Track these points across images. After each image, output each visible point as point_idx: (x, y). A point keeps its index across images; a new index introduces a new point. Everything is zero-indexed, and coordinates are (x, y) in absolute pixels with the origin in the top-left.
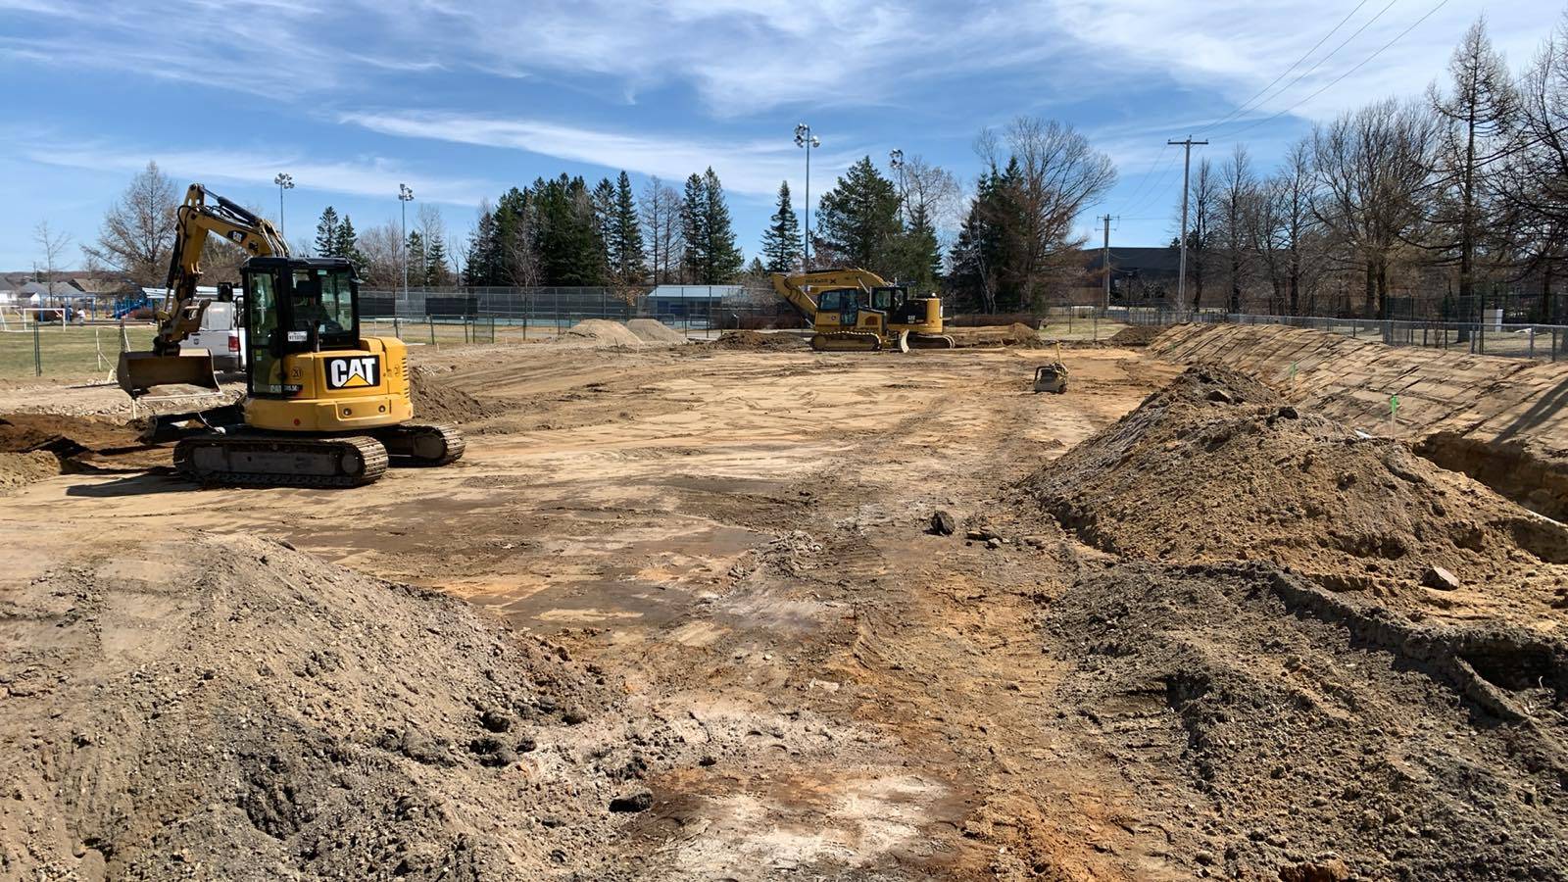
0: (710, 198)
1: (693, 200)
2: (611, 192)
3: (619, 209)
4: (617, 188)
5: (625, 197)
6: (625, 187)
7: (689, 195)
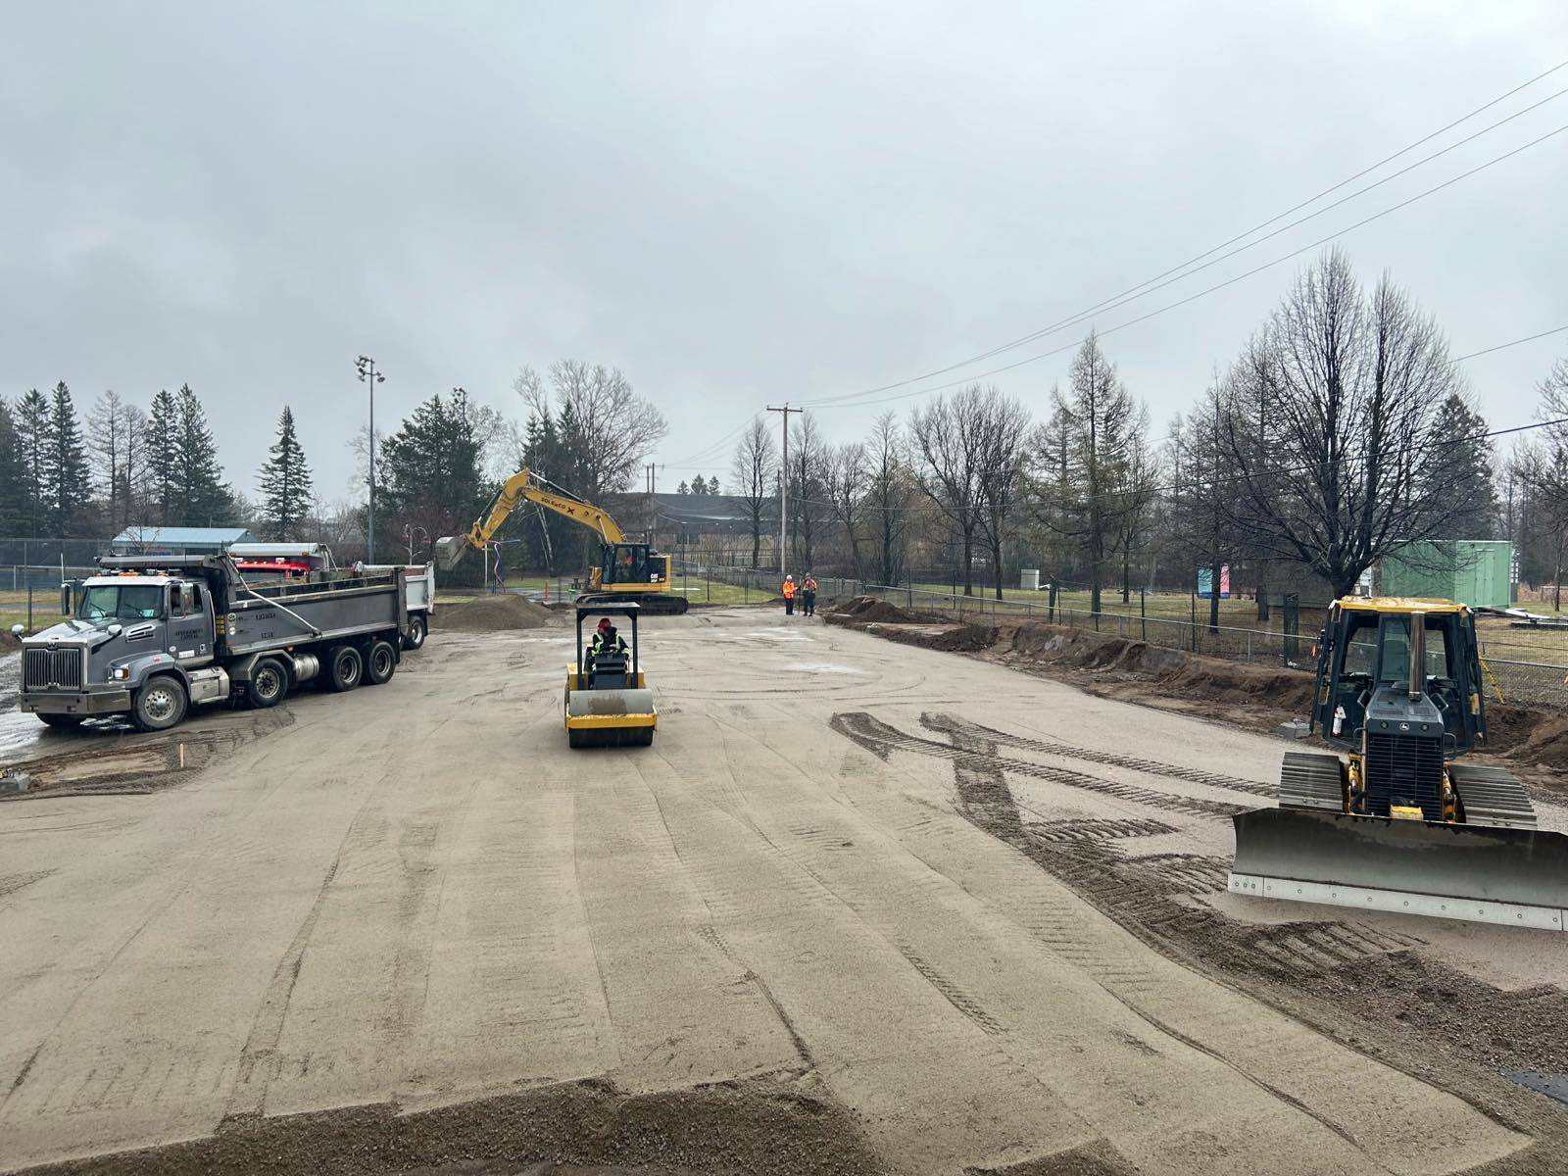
0: (187, 422)
1: (164, 422)
2: (42, 407)
3: (55, 429)
4: (51, 402)
5: (64, 415)
6: (63, 402)
7: (156, 416)
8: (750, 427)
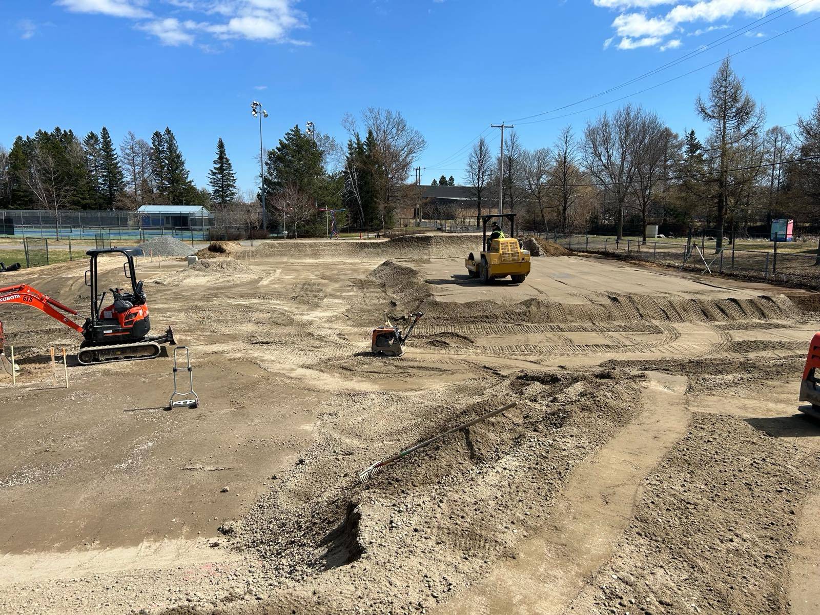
0: (169, 148)
1: (158, 148)
2: (96, 141)
3: (103, 153)
5: (107, 144)
6: (106, 138)
7: (155, 145)
8: (477, 142)
